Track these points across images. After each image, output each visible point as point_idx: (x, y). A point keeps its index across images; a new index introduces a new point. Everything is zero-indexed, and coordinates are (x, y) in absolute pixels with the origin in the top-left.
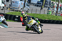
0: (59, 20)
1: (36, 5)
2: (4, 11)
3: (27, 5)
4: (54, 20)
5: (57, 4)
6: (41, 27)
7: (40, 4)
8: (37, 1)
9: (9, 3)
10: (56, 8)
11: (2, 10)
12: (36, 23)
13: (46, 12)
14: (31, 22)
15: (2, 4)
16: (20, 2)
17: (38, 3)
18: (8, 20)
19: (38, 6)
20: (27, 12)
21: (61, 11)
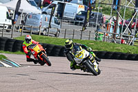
0: (117, 51)
1: (73, 22)
2: (10, 33)
3: (55, 22)
5: (114, 20)
7: (81, 20)
8: (75, 14)
9: (21, 18)
10: (111, 28)
11: (7, 31)
13: (93, 36)
14: (80, 53)
15: (8, 20)
16: (42, 16)
17: (77, 18)
18: (19, 52)
19: (76, 24)
20: (56, 35)
21: (122, 34)
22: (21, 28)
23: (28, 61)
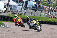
1: (31, 9)
3: (24, 9)
4: (46, 21)
5: (48, 8)
6: (40, 26)
7: (35, 8)
8: (32, 6)
9: (10, 7)
11: (4, 13)
12: (36, 23)
14: (33, 22)
15: (4, 8)
17: (33, 7)
18: (9, 21)
19: (33, 10)
20: (24, 14)
21: (52, 14)
22: (10, 11)
23: (15, 25)
